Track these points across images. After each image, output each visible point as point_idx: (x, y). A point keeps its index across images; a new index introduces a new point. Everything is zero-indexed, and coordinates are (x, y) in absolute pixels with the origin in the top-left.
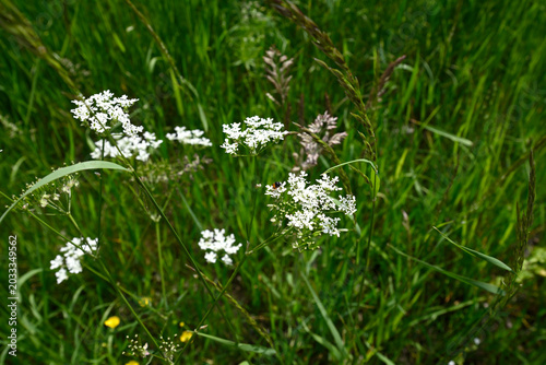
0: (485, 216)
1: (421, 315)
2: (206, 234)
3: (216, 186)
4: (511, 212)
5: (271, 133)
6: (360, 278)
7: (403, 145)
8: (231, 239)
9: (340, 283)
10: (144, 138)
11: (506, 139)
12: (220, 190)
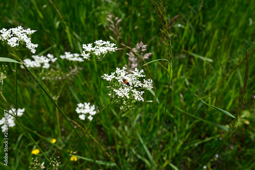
0: (219, 96)
1: (190, 144)
2: (80, 105)
3: (90, 84)
4: (231, 94)
5: (108, 48)
6: (161, 127)
7: (180, 63)
8: (93, 107)
9: (151, 129)
10: (47, 57)
11: (229, 59)
12: (92, 86)
